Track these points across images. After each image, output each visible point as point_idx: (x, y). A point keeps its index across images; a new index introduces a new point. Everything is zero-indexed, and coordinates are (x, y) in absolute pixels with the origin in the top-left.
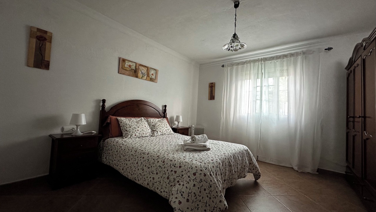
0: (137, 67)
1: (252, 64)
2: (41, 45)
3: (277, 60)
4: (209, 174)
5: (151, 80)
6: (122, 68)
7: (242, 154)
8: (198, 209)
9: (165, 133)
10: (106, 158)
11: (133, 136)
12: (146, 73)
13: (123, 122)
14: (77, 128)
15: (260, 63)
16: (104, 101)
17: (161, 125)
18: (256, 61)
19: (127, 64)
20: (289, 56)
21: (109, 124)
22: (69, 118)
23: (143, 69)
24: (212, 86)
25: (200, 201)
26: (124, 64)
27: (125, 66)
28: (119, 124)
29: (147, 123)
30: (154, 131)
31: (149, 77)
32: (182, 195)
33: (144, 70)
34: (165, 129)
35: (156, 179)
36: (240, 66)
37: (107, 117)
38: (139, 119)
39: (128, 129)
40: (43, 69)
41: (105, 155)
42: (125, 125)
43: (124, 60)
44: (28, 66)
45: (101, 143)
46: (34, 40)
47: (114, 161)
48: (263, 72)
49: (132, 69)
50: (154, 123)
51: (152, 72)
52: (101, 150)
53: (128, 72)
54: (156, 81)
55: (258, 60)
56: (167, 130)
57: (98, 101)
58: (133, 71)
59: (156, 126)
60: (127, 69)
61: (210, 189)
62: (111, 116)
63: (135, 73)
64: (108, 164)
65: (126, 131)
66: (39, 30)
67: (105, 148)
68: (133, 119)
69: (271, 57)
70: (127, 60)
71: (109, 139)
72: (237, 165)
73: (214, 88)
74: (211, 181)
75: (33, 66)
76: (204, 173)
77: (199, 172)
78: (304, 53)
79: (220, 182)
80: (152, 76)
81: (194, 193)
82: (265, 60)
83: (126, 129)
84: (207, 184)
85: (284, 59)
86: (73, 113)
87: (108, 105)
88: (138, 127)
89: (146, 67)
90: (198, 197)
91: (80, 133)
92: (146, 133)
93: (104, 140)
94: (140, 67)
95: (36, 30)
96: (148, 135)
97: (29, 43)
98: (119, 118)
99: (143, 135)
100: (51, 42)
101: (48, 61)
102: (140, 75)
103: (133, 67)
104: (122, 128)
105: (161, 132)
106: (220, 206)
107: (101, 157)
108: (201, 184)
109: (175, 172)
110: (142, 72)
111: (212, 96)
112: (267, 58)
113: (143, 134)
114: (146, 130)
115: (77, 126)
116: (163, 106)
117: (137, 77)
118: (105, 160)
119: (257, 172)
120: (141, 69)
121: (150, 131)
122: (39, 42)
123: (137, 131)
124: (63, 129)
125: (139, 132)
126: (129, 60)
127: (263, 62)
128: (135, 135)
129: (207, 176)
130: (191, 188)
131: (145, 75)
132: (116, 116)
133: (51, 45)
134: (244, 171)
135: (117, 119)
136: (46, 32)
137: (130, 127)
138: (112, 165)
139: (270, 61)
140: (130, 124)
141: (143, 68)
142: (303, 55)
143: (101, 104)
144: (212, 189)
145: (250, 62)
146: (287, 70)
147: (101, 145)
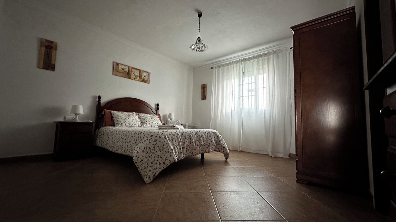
0: (130, 70)
1: (235, 65)
2: (48, 52)
3: (254, 60)
4: (164, 137)
5: (144, 81)
6: (116, 70)
7: (208, 134)
8: (151, 158)
9: (154, 125)
10: (99, 142)
11: (123, 125)
12: (139, 75)
13: (115, 114)
14: (76, 117)
15: (241, 63)
16: (100, 97)
17: (151, 119)
18: (238, 62)
19: (120, 67)
20: (263, 56)
21: (103, 116)
22: (69, 108)
23: (135, 72)
24: (204, 87)
25: (153, 153)
26: (117, 67)
27: (119, 69)
28: (112, 116)
29: (138, 117)
30: (144, 123)
31: (141, 78)
32: (140, 148)
33: (137, 73)
34: (154, 122)
35: (129, 146)
36: (226, 67)
37: (102, 111)
38: (131, 113)
39: (119, 120)
40: (50, 70)
41: (99, 139)
42: (117, 117)
43: (118, 64)
44: (39, 68)
45: (97, 131)
46: (43, 49)
47: (105, 142)
48: (244, 72)
49: (125, 72)
50: (144, 117)
51: (145, 74)
52: (96, 136)
53: (121, 74)
54: (148, 82)
55: (239, 61)
56: (156, 124)
57: (94, 97)
58: (126, 73)
59: (146, 119)
60: (121, 71)
61: (163, 147)
62: (105, 110)
63: (128, 75)
64: (101, 146)
65: (118, 121)
66: (47, 41)
67: (99, 134)
68: (125, 113)
69: (250, 58)
70: (120, 64)
71: (102, 128)
72: (200, 141)
73: (205, 89)
74: (165, 142)
75: (42, 67)
76: (160, 136)
77: (155, 135)
78: (274, 52)
79: (176, 146)
80: (144, 78)
81: (149, 147)
82: (245, 60)
83: (118, 120)
84: (161, 144)
85: (260, 59)
86: (73, 104)
87: (103, 100)
88: (129, 119)
89: (138, 70)
90: (152, 150)
91: (78, 120)
92: (136, 124)
93: (99, 128)
94: (132, 70)
95: (45, 41)
96: (138, 126)
97: (40, 50)
98: (112, 111)
99: (133, 126)
100: (56, 49)
101: (53, 64)
102: (133, 76)
103: (126, 70)
104: (114, 119)
105: (150, 124)
106: (170, 159)
107: (96, 142)
108: (155, 143)
109: (141, 137)
110: (135, 74)
111: (204, 96)
112: (247, 58)
113: (133, 124)
114: (135, 122)
115: (76, 115)
116: (156, 105)
117: (130, 78)
118: (98, 143)
119: (225, 151)
120: (134, 71)
121: (140, 123)
122: (47, 49)
123: (127, 121)
124: (65, 118)
125: (128, 123)
126: (123, 64)
127: (243, 63)
128: (125, 125)
129: (161, 138)
130: (147, 144)
131: (137, 77)
132: (110, 110)
133: (56, 52)
134: (208, 148)
135: (111, 112)
136: (52, 42)
137: (121, 118)
138: (103, 146)
139: (249, 61)
140: (121, 116)
141: (135, 70)
142: (274, 54)
143: (98, 99)
144: (165, 147)
145: (233, 63)
146: (263, 68)
147: (97, 133)
